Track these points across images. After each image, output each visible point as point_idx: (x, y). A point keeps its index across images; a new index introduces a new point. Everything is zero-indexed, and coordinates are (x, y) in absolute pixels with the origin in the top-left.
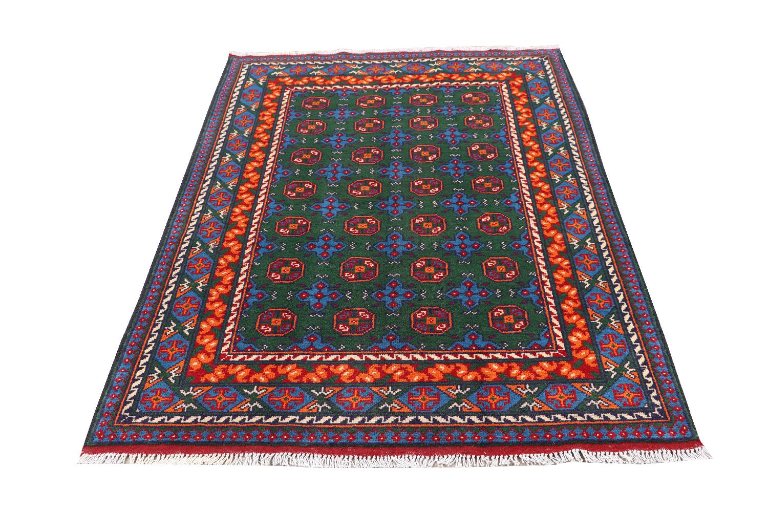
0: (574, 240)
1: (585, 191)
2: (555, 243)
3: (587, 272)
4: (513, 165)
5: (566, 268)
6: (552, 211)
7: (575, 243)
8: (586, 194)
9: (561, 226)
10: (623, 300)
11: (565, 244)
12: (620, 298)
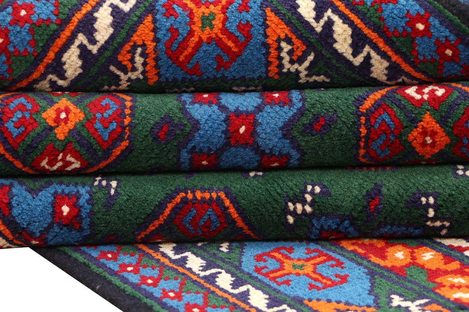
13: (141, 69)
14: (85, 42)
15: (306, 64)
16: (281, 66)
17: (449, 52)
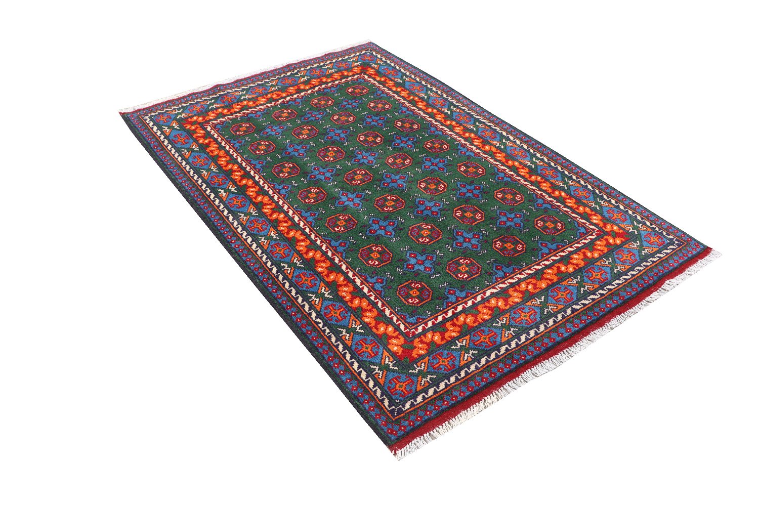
13: (423, 381)
14: (437, 389)
15: (375, 372)
16: (383, 373)
17: (336, 365)
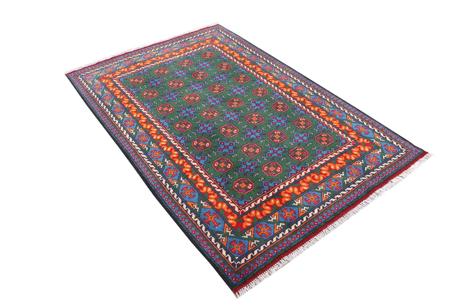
0: (128, 116)
1: (134, 143)
2: (135, 112)
3: (116, 106)
4: (179, 142)
5: (125, 104)
6: (145, 126)
7: (127, 115)
8: (133, 141)
9: (137, 120)
10: (99, 101)
11: (131, 113)
12: (100, 101)
